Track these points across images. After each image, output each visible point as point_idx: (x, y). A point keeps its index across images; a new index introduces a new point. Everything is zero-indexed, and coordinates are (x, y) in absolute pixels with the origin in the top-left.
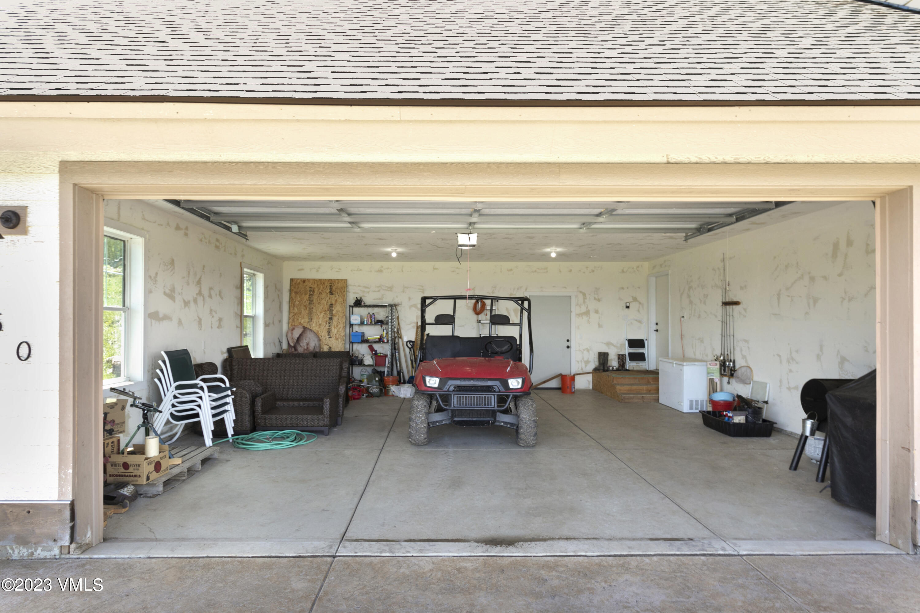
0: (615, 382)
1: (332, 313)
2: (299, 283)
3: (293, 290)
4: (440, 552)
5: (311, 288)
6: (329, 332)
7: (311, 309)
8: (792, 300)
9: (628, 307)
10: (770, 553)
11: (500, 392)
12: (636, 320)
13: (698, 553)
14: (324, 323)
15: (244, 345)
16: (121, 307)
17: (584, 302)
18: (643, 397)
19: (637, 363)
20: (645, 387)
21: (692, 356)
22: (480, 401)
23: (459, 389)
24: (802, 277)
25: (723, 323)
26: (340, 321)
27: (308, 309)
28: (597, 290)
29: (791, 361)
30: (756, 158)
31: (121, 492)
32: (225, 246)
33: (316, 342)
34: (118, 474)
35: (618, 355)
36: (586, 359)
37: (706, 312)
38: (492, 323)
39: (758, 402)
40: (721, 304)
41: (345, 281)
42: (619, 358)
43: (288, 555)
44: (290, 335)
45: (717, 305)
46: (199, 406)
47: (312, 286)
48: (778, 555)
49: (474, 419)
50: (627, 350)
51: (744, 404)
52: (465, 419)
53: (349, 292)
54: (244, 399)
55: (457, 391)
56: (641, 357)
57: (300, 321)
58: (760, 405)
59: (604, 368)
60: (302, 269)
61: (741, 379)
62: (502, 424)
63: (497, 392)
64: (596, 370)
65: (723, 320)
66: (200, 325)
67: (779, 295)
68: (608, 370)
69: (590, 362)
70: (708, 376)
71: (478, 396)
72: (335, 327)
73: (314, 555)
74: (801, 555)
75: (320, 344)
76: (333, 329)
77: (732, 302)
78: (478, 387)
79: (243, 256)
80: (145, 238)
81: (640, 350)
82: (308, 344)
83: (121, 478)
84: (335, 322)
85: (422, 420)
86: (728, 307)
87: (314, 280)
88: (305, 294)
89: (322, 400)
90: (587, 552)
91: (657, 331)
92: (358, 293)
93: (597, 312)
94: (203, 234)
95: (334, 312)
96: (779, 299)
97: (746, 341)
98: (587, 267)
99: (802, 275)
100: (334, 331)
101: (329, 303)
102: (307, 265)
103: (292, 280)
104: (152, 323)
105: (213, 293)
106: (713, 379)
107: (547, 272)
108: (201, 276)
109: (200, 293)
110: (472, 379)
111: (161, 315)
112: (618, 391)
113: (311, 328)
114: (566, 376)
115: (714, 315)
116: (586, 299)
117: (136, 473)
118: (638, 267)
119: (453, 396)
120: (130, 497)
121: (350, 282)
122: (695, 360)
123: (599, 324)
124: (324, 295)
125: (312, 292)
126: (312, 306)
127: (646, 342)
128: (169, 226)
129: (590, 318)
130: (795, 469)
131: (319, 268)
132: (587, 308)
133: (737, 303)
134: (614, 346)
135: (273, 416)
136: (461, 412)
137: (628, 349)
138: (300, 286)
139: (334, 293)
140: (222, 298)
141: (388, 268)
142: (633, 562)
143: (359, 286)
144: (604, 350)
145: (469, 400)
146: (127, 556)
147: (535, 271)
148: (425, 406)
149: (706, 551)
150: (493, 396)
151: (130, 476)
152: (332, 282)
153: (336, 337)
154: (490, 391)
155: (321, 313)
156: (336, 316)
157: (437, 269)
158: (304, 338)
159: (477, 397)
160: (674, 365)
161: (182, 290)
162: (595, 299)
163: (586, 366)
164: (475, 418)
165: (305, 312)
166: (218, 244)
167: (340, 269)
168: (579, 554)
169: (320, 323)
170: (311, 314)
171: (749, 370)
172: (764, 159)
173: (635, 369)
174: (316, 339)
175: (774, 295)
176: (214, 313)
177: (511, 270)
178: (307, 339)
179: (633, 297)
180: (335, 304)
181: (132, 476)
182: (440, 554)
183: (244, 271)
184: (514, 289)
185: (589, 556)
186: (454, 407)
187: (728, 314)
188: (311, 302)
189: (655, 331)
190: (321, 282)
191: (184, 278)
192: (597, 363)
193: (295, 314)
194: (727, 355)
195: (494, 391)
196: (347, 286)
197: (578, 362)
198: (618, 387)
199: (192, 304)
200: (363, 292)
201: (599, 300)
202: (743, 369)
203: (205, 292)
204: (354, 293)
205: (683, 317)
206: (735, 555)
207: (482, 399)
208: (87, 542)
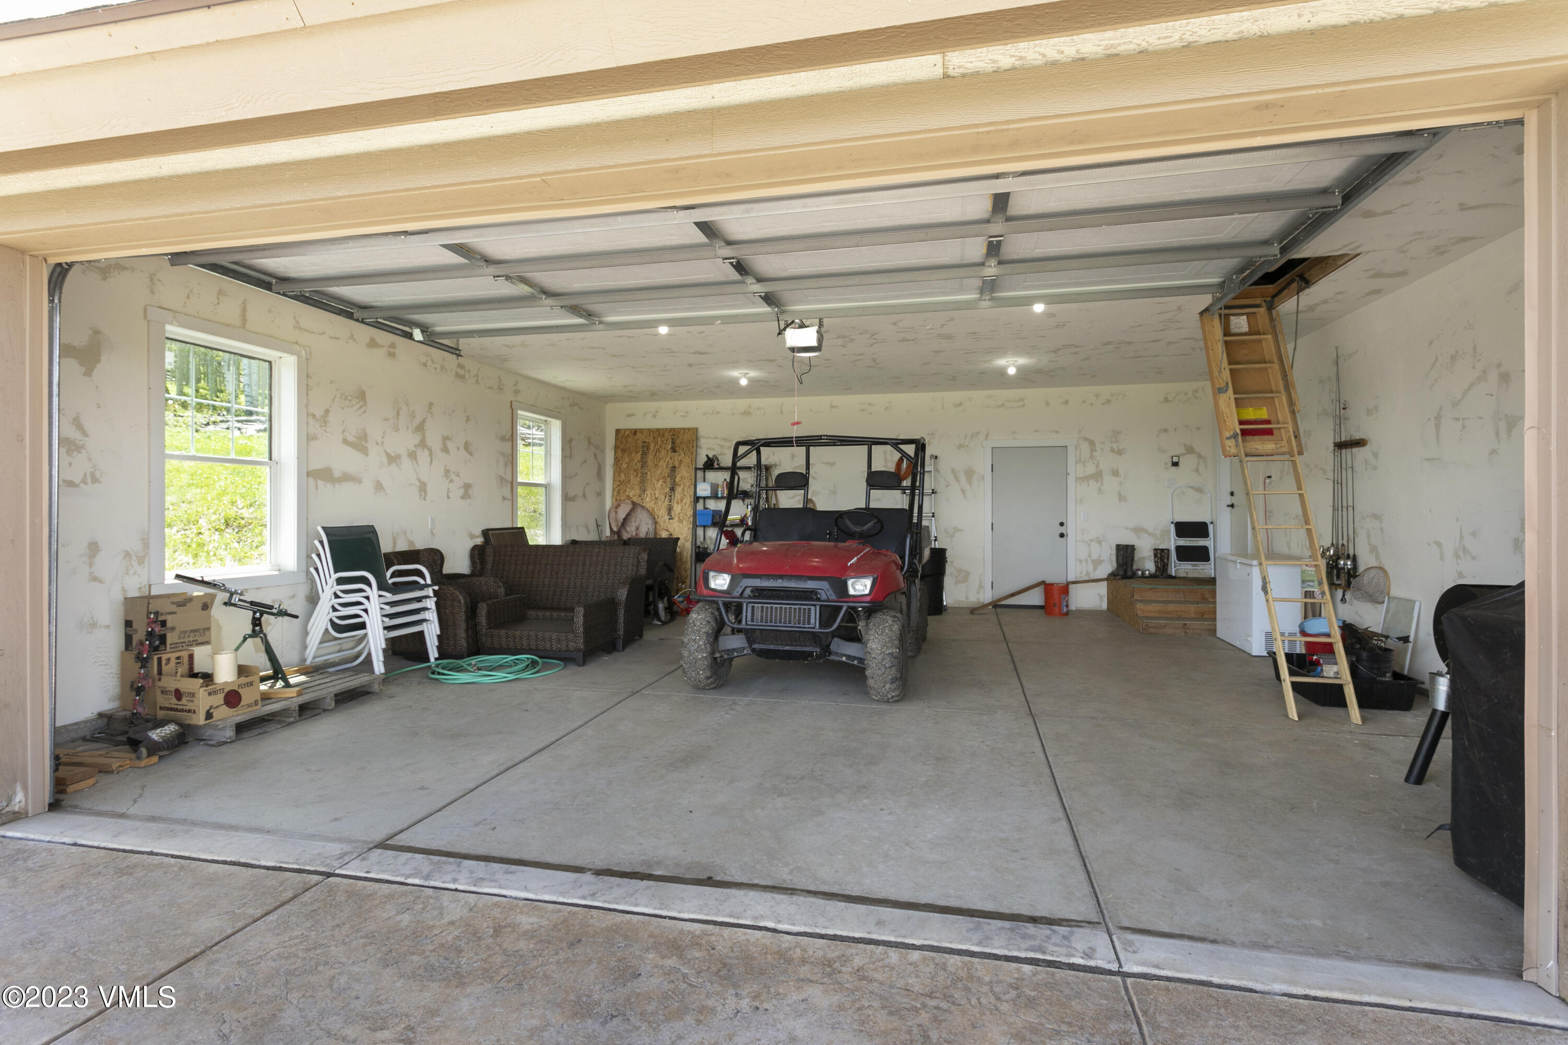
0: (1137, 597)
1: (674, 481)
2: (628, 435)
3: (619, 447)
4: (506, 888)
5: (645, 442)
6: (670, 509)
7: (644, 475)
8: (1464, 427)
9: (1175, 464)
10: (1203, 978)
11: (828, 601)
12: (1192, 487)
13: (1023, 955)
14: (663, 497)
15: (519, 525)
16: (267, 460)
17: (1092, 457)
18: (1185, 624)
19: (1194, 565)
20: (1193, 608)
21: (1285, 550)
22: (790, 615)
23: (760, 593)
24: (1483, 377)
25: (1336, 485)
26: (686, 493)
27: (639, 475)
28: (1116, 434)
29: (1461, 554)
30: (1159, 39)
31: (150, 734)
32: (477, 376)
33: (649, 526)
34: (170, 706)
35: (1155, 549)
36: (1095, 557)
37: (1308, 466)
38: (870, 486)
39: (1387, 637)
40: (1331, 447)
41: (695, 431)
42: (1155, 556)
43: (263, 863)
44: (613, 514)
45: (1327, 449)
46: (366, 611)
47: (646, 440)
48: (1220, 986)
49: (787, 648)
50: (1172, 542)
51: (1354, 641)
52: (772, 647)
53: (701, 448)
54: (456, 604)
55: (755, 597)
56: (1202, 555)
57: (627, 494)
58: (1391, 644)
59: (1125, 572)
60: (633, 415)
61: (1366, 592)
62: (844, 658)
63: (824, 601)
64: (1112, 577)
65: (1336, 479)
66: (423, 493)
67: (1438, 418)
68: (1133, 576)
69: (1103, 561)
70: (1303, 588)
71: (788, 606)
72: (678, 503)
73: (302, 868)
74: (1284, 995)
75: (656, 527)
76: (675, 506)
77: (1351, 440)
78: (792, 591)
79: (516, 392)
80: (299, 357)
81: (1201, 542)
82: (637, 529)
83: (173, 713)
84: (678, 495)
85: (699, 646)
86: (1344, 451)
87: (650, 430)
88: (637, 452)
89: (572, 610)
90: (779, 922)
91: (1232, 506)
92: (714, 449)
93: (1116, 473)
94: (427, 355)
95: (677, 480)
96: (1438, 426)
97: (1376, 517)
98: (1097, 396)
99: (1484, 372)
100: (677, 508)
101: (671, 466)
102: (640, 407)
103: (618, 431)
104: (317, 485)
105: (450, 444)
106: (1313, 592)
107: (1024, 405)
108: (425, 419)
109: (423, 444)
110: (781, 577)
111: (337, 474)
112: (1139, 613)
113: (644, 505)
114: (1052, 585)
115: (1322, 469)
116: (1096, 451)
117: (190, 706)
118: (1196, 391)
119: (745, 605)
120: (160, 742)
121: (702, 432)
122: (1289, 557)
123: (1119, 495)
124: (663, 453)
125: (646, 447)
126: (646, 471)
127: (1211, 528)
128: (354, 340)
129: (1102, 484)
130: (1419, 780)
131: (657, 412)
132: (1097, 466)
133: (1360, 443)
134: (1150, 534)
135: (503, 632)
136: (767, 635)
137: (1175, 539)
138: (630, 439)
139: (677, 449)
140: (471, 454)
141: (759, 409)
142: (860, 956)
143: (716, 438)
144: (1127, 539)
145: (771, 612)
146: (48, 839)
147: (1003, 405)
148: (709, 622)
149: (1044, 953)
150: (813, 608)
151: (182, 711)
152: (674, 433)
153: (679, 518)
154: (811, 599)
155: (658, 481)
156: (679, 485)
157: (836, 407)
158: (633, 519)
159: (776, 608)
160: (1238, 565)
161: (383, 437)
162: (1112, 450)
163: (1095, 569)
164: (787, 645)
165: (635, 480)
166: (461, 372)
167: (687, 412)
168: (762, 924)
169: (657, 496)
170: (644, 482)
171: (1382, 574)
172: (1181, 39)
173: (1190, 575)
174: (650, 522)
175: (1429, 419)
176: (453, 476)
177: (960, 404)
178: (638, 520)
179: (1185, 445)
180: (680, 466)
181: (186, 711)
182: (504, 892)
183: (517, 414)
184: (966, 437)
185: (781, 932)
186: (747, 624)
187: (1344, 466)
188: (644, 464)
189: (1228, 506)
190: (659, 433)
191: (386, 420)
192: (1115, 565)
193: (621, 483)
194: (1343, 545)
195: (818, 599)
196: (697, 439)
197: (1081, 561)
198: (1139, 606)
199: (406, 462)
200: (722, 446)
201: (1120, 453)
202: (1372, 573)
203: (434, 441)
204: (708, 449)
205: (1270, 477)
206: (1110, 973)
207: (795, 613)
208: (16, 809)
